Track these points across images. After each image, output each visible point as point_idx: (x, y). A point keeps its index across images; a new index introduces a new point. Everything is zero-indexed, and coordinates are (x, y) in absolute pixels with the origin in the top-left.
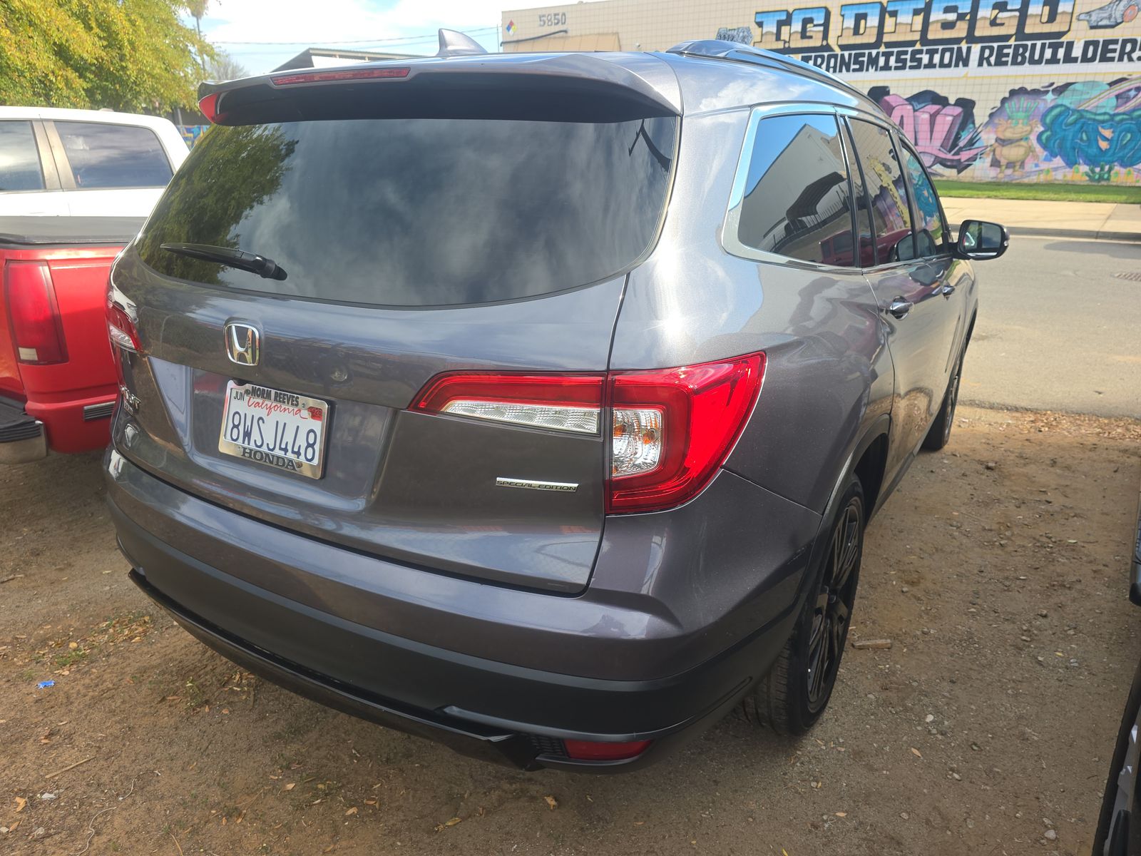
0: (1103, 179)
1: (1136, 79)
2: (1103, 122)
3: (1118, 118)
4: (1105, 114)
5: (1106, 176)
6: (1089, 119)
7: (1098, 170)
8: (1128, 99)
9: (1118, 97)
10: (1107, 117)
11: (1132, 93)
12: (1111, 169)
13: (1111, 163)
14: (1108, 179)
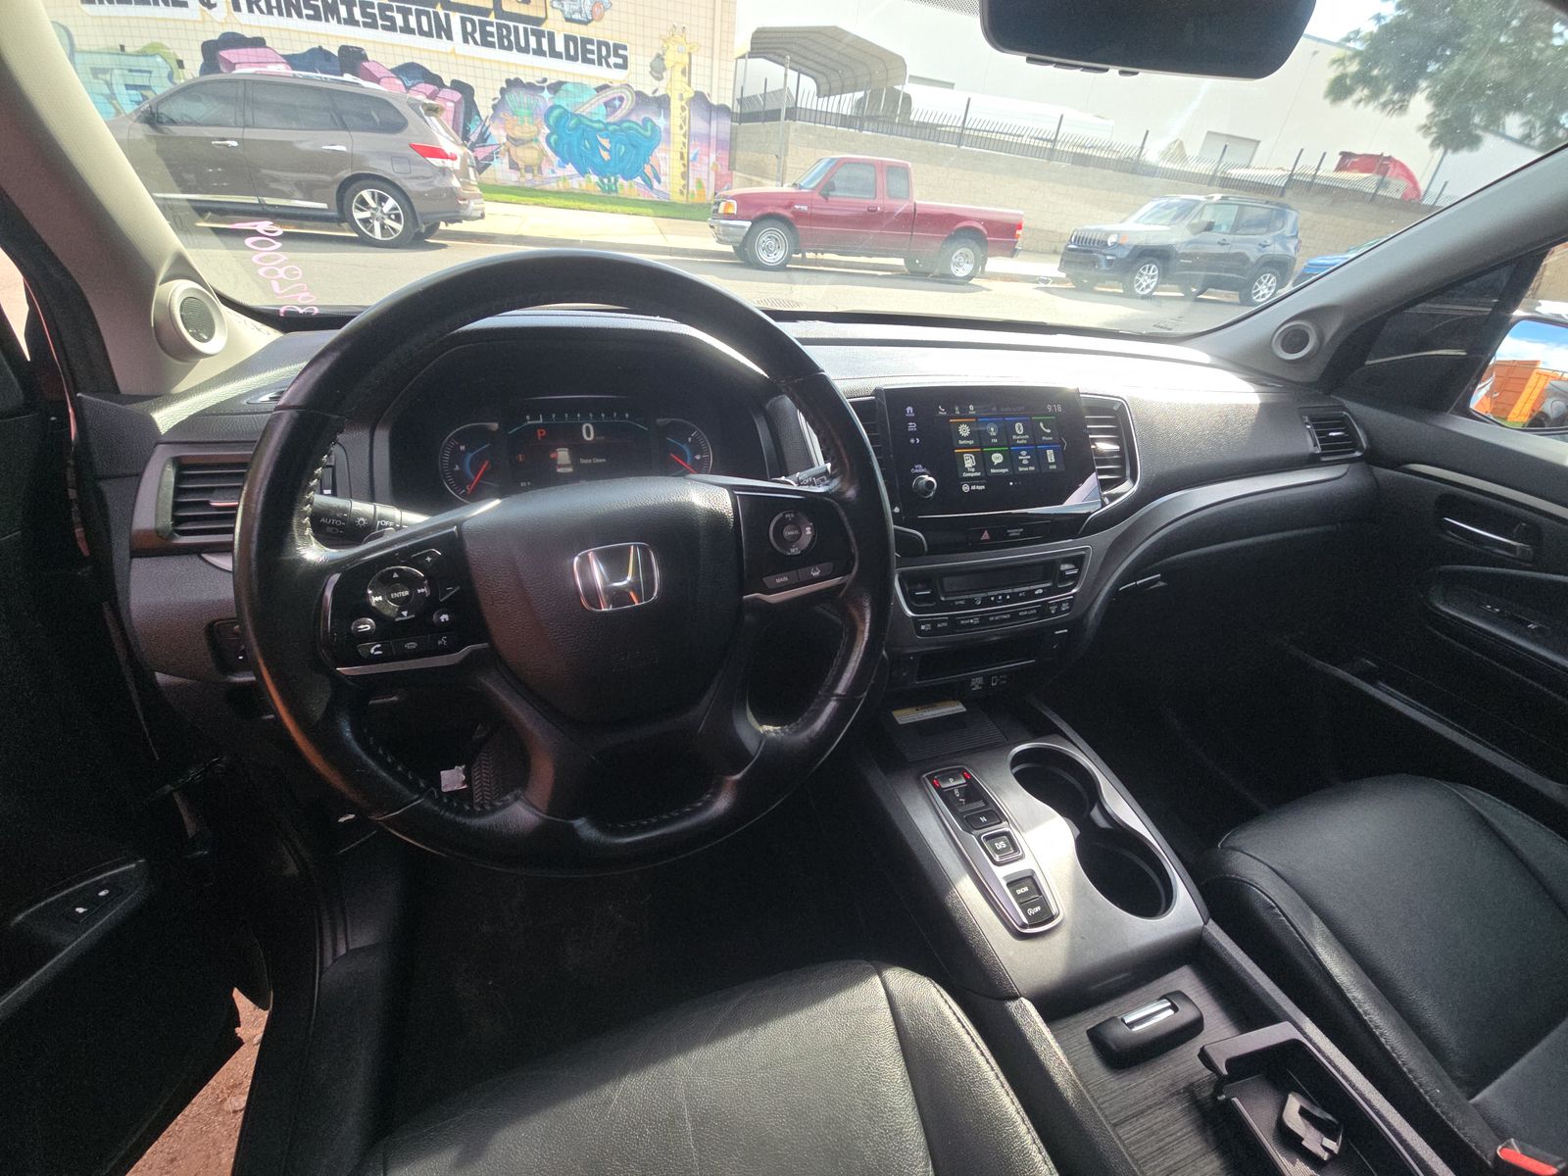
0: (612, 191)
1: (617, 88)
2: (600, 130)
3: (611, 128)
4: (599, 121)
5: (614, 188)
6: (588, 126)
7: (606, 181)
8: (615, 109)
9: (606, 104)
10: (601, 126)
11: (617, 103)
12: (616, 181)
13: (615, 174)
14: (616, 191)
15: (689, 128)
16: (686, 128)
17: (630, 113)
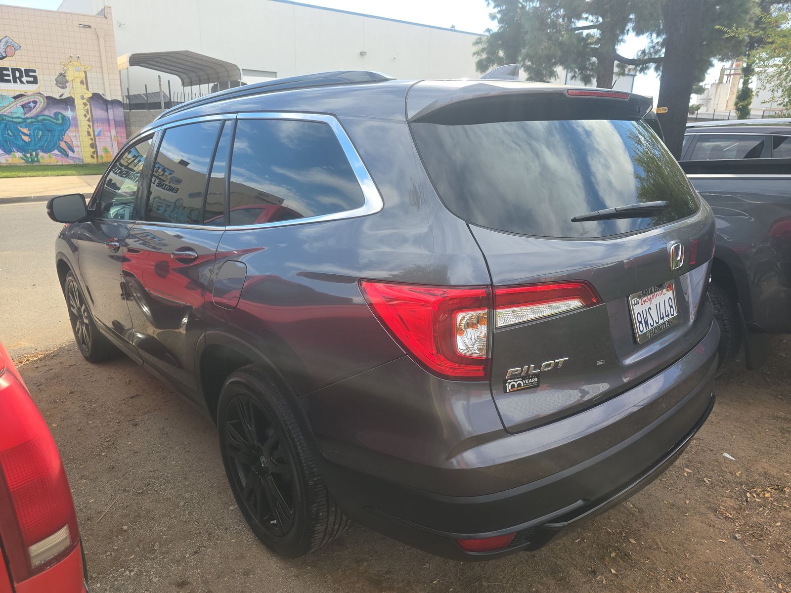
0: (35, 161)
1: (31, 96)
2: (19, 123)
3: (29, 121)
4: (18, 118)
5: (36, 159)
6: (9, 121)
7: (28, 155)
8: (31, 109)
9: (23, 106)
10: (20, 120)
11: (32, 105)
12: (37, 155)
13: (36, 150)
14: (38, 161)
15: (92, 115)
16: (89, 116)
17: (44, 109)
